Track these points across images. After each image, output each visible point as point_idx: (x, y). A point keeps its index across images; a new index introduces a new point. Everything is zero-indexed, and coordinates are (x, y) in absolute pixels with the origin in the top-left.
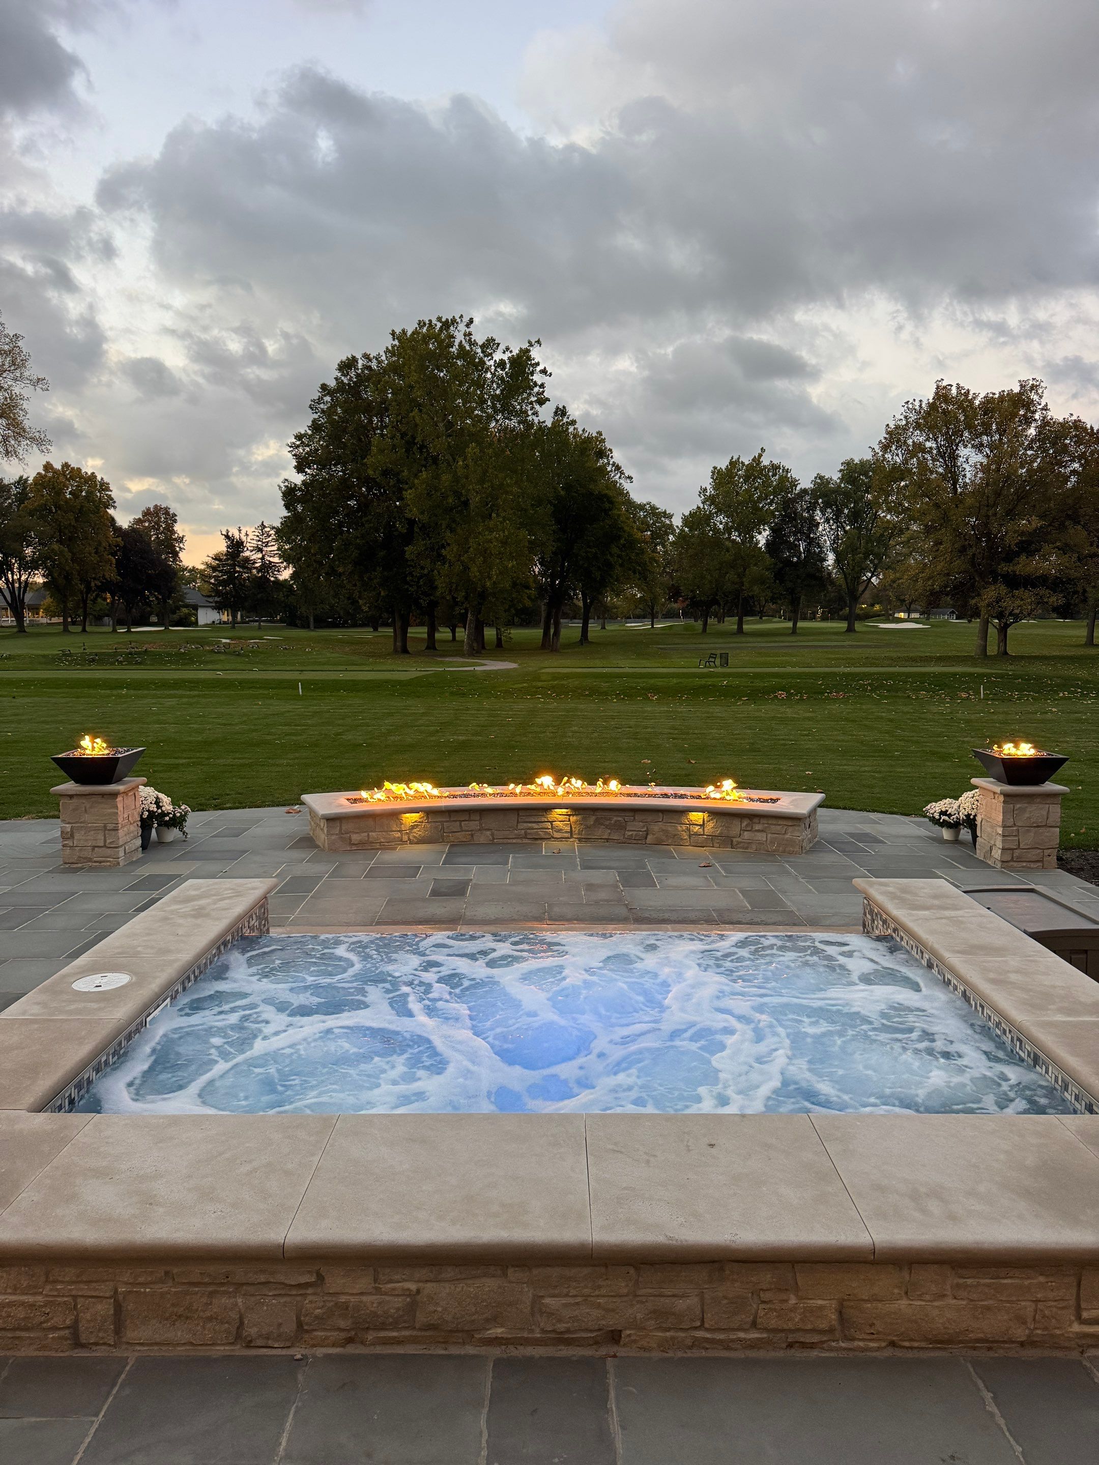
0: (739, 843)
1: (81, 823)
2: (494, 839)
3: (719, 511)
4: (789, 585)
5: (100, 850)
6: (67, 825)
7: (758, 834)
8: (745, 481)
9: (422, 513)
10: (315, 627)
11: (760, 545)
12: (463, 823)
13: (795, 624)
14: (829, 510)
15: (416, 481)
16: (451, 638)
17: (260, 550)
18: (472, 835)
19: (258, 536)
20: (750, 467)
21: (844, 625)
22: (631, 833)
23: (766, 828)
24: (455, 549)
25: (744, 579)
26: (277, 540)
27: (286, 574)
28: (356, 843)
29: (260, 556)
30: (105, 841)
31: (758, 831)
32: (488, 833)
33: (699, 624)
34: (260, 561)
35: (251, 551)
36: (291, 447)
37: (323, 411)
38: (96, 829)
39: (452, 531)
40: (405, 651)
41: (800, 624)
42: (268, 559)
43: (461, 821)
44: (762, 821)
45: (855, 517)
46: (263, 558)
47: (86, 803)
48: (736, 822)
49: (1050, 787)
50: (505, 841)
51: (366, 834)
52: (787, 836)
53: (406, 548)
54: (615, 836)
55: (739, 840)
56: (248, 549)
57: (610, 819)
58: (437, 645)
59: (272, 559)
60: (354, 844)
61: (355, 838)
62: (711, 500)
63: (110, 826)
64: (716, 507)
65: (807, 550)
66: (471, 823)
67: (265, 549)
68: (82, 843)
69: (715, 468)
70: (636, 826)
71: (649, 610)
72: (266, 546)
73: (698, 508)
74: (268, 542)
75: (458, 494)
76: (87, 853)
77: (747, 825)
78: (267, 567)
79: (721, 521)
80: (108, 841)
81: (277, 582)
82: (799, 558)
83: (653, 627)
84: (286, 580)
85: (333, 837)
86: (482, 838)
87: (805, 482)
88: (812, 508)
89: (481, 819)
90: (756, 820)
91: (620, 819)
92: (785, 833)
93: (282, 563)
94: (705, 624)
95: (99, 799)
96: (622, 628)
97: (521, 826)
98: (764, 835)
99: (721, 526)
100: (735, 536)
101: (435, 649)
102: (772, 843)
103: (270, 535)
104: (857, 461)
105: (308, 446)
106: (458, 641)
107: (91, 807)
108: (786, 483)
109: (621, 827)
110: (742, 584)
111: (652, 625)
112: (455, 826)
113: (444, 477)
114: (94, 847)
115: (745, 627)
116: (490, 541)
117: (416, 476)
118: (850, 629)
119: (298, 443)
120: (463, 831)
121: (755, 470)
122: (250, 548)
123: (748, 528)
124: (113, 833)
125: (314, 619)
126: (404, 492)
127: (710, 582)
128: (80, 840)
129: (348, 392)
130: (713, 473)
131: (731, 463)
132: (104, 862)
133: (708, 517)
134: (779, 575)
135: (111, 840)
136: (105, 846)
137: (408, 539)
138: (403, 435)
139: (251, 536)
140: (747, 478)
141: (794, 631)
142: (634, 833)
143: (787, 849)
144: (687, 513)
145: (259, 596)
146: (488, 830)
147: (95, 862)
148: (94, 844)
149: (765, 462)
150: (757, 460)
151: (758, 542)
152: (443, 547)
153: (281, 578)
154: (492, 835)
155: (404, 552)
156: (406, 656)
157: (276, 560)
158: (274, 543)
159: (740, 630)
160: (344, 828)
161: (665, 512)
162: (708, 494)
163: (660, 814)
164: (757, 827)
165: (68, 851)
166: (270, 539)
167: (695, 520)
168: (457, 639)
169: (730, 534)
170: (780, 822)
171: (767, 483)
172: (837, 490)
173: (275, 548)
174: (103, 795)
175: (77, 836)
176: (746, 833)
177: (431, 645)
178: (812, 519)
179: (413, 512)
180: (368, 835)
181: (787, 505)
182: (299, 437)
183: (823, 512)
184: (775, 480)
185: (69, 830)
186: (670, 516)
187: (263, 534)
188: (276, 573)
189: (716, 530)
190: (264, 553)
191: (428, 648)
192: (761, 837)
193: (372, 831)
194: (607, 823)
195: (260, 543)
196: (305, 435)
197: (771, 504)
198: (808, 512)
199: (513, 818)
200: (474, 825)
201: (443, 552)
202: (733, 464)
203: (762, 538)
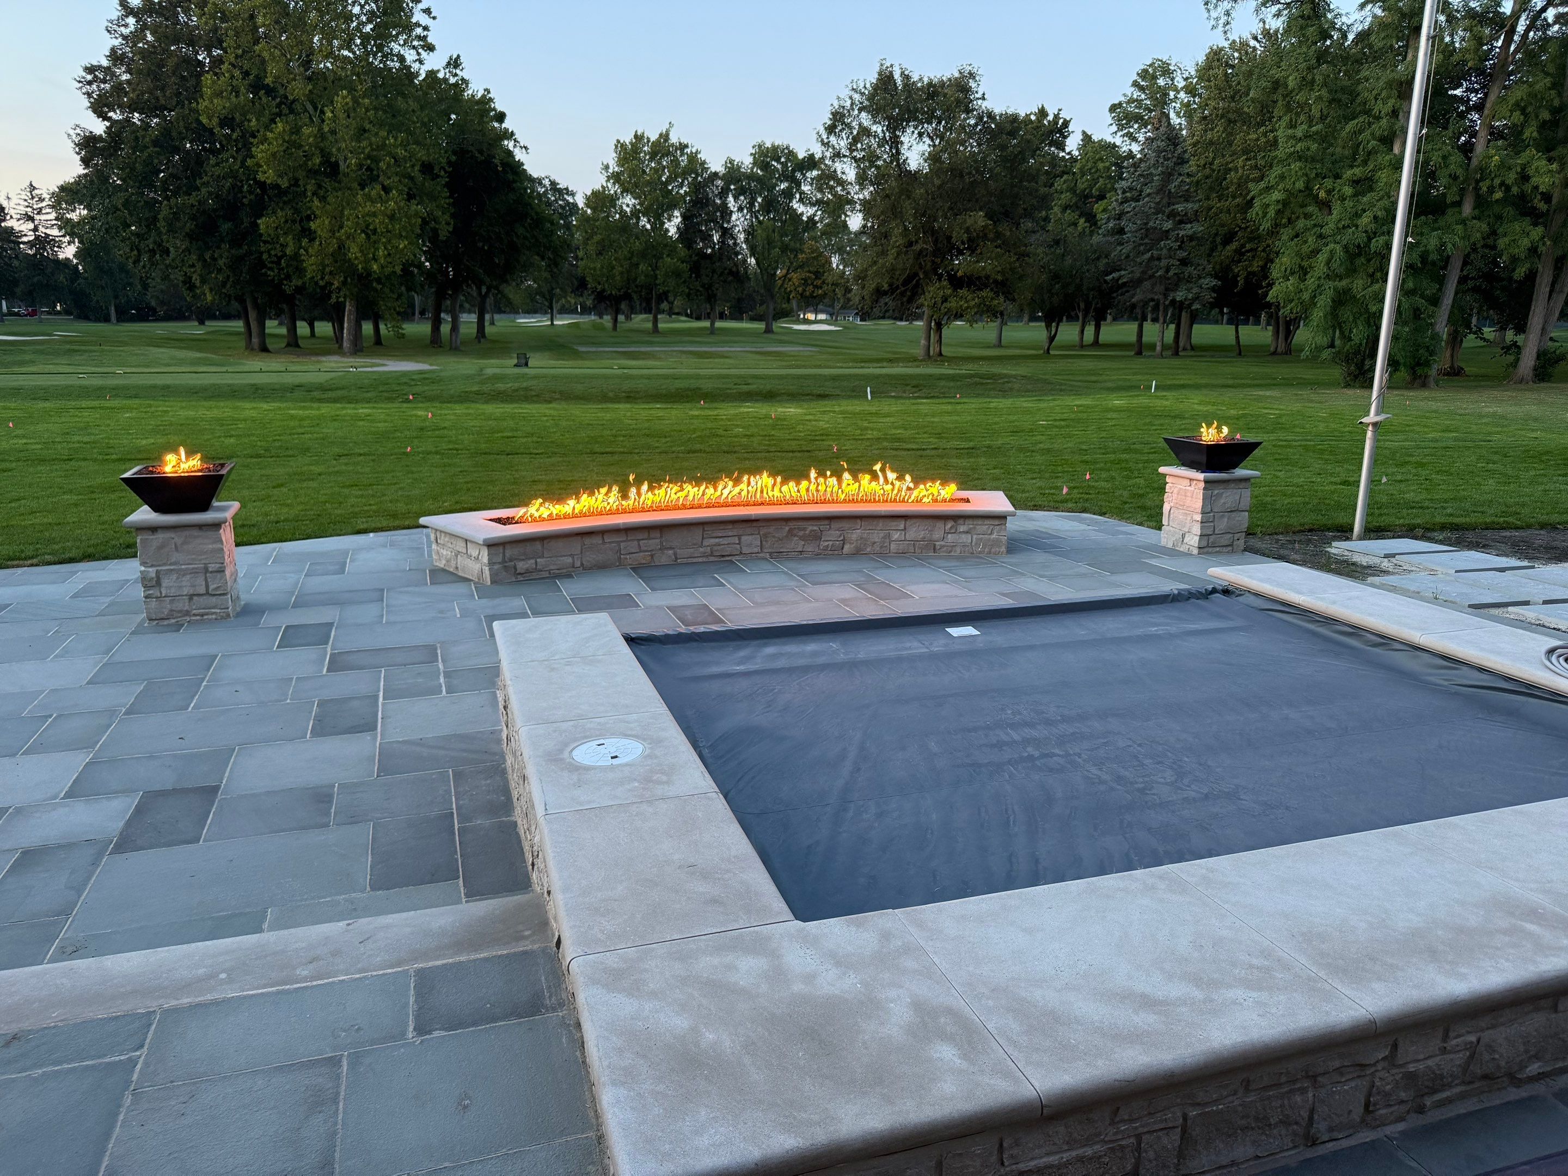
0: (942, 547)
1: (171, 564)
2: (676, 559)
3: (625, 190)
4: (706, 280)
5: (201, 599)
6: (150, 569)
7: (963, 536)
8: (651, 159)
9: (280, 176)
10: (118, 321)
11: (670, 234)
12: (641, 542)
13: (712, 324)
14: (742, 198)
15: (269, 135)
16: (309, 334)
17: (31, 219)
18: (652, 556)
19: (25, 200)
20: (656, 144)
21: (761, 326)
22: (826, 543)
23: (970, 529)
24: (327, 222)
25: (658, 272)
26: (53, 207)
27: (68, 252)
28: (522, 571)
29: (31, 226)
30: (207, 586)
31: (964, 532)
32: (671, 552)
33: (607, 320)
34: (31, 233)
35: (18, 220)
36: (80, 82)
37: (125, 37)
38: (194, 572)
39: (323, 199)
40: (264, 349)
41: (719, 324)
42: (44, 230)
43: (639, 540)
44: (967, 522)
45: (769, 206)
46: (35, 229)
47: (177, 538)
48: (940, 524)
49: (1240, 472)
50: (690, 560)
51: (533, 561)
52: (994, 536)
53: (259, 221)
54: (809, 548)
55: (942, 543)
56: (11, 217)
57: (804, 529)
58: (300, 342)
59: (48, 231)
60: (520, 574)
61: (521, 566)
62: (616, 177)
63: (212, 567)
64: (622, 185)
65: (722, 242)
66: (650, 541)
67: (37, 217)
68: (173, 592)
69: (618, 141)
70: (832, 535)
71: (547, 304)
72: (39, 213)
73: (602, 186)
74: (41, 209)
75: (326, 155)
76: (183, 605)
77: (951, 528)
78: (42, 242)
79: (628, 202)
80: (212, 587)
81: (57, 262)
82: (713, 248)
83: (552, 324)
84: (67, 259)
85: (496, 567)
86: (665, 558)
87: (716, 165)
88: (724, 193)
89: (661, 537)
90: (961, 521)
91: (815, 528)
92: (991, 534)
93: (64, 236)
94: (615, 321)
95: (195, 532)
96: (511, 324)
97: (706, 542)
98: (969, 536)
99: (628, 210)
100: (644, 221)
101: (297, 346)
102: (977, 544)
103: (44, 200)
104: (768, 145)
105: (104, 81)
106: (319, 338)
107: (184, 543)
108: (696, 165)
109: (817, 537)
110: (656, 277)
111: (552, 321)
112: (633, 546)
113: (306, 131)
114: (191, 597)
115: (660, 325)
116: (374, 215)
117: (267, 128)
118: (768, 330)
119: (89, 77)
120: (641, 552)
121: (662, 147)
122: (14, 216)
123: (658, 212)
124: (219, 575)
125: (116, 311)
126: (253, 149)
127: (622, 273)
128: (169, 588)
129: (159, 14)
130: (616, 146)
131: (636, 136)
132: (207, 614)
133: (613, 200)
134: (695, 269)
135: (215, 586)
136: (207, 593)
137: (259, 209)
138: (246, 74)
139: (15, 200)
140: (653, 155)
141: (712, 331)
142: (831, 543)
143: (993, 550)
144: (589, 193)
145: (36, 279)
146: (671, 548)
147: (195, 615)
148: (191, 592)
149: (674, 139)
150: (665, 137)
151: (667, 230)
152: (309, 218)
153: (61, 256)
154: (675, 554)
155: (257, 225)
156: (265, 354)
157: (55, 232)
158: (50, 210)
159: (656, 329)
160: (508, 554)
161: (567, 189)
162: (611, 171)
163: (859, 521)
164: (962, 528)
165: (153, 604)
166: (44, 204)
167: (599, 200)
168: (317, 335)
169: (638, 219)
170: (987, 522)
171: (676, 162)
172: (751, 177)
173: (53, 215)
174: (201, 526)
175: (165, 582)
176: (950, 536)
177: (293, 343)
178: (725, 205)
179: (268, 175)
180: (536, 562)
181: (697, 188)
182: (90, 70)
183: (736, 198)
184: (684, 161)
185: (154, 575)
186: (573, 194)
187: (33, 198)
188: (56, 249)
189: (623, 213)
190: (36, 222)
191: (288, 345)
192: (966, 539)
193: (540, 557)
194: (801, 533)
195: (29, 209)
196: (99, 67)
197: (681, 186)
198: (721, 198)
199: (698, 532)
200: (654, 543)
201: (313, 225)
202: (638, 138)
203: (673, 225)
